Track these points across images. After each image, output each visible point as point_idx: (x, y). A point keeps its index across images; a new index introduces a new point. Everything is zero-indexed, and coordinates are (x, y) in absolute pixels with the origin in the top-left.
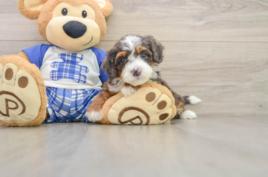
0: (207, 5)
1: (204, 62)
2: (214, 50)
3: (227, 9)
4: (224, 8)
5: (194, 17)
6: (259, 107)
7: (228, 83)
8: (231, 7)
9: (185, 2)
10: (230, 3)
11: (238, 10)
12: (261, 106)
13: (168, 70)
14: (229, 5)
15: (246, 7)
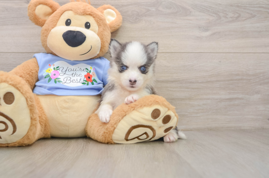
0: (214, 15)
1: (210, 74)
2: (220, 62)
3: (235, 19)
4: (231, 18)
5: (200, 28)
7: (235, 96)
8: (238, 17)
9: (191, 12)
10: (237, 13)
11: (246, 19)
13: (172, 82)
14: (237, 15)
15: (254, 16)
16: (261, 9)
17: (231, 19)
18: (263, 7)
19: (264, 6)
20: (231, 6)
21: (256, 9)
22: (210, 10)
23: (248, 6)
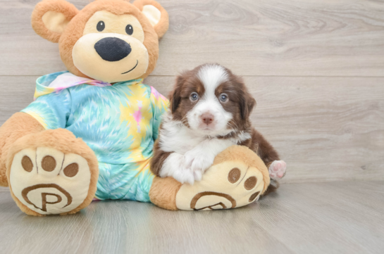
0: (290, 23)
2: (298, 89)
3: (318, 29)
4: (314, 27)
5: (271, 41)
6: (361, 169)
8: (323, 26)
9: (258, 18)
10: (322, 21)
11: (333, 30)
12: (363, 167)
14: (321, 24)
15: (344, 26)
16: (353, 16)
17: (313, 29)
18: (356, 13)
19: (357, 11)
20: (314, 10)
21: (347, 16)
22: (285, 16)
23: (336, 11)
